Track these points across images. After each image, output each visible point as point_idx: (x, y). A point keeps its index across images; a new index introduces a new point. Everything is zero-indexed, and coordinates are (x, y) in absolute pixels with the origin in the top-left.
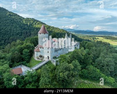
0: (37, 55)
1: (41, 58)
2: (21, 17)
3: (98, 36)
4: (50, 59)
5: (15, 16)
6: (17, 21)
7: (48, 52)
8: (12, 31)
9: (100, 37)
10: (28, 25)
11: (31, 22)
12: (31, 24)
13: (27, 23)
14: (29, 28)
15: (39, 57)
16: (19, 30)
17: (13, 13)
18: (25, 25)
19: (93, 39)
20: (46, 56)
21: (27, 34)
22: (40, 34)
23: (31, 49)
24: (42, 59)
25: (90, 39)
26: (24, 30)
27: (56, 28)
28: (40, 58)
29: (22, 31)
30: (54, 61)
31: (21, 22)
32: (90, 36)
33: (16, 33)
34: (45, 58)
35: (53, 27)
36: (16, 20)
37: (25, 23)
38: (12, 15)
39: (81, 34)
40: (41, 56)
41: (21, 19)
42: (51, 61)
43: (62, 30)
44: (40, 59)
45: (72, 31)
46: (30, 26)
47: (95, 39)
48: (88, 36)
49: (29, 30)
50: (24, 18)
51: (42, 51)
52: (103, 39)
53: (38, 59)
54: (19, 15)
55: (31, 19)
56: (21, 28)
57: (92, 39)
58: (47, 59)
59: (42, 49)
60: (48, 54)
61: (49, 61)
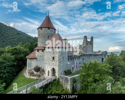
0: (30, 66)
1: (38, 73)
4: (57, 74)
5: (23, 35)
6: (25, 40)
7: (53, 58)
15: (33, 71)
20: (48, 68)
24: (39, 76)
28: (35, 73)
30: (67, 80)
34: (47, 72)
38: (21, 34)
40: (38, 69)
42: (61, 80)
44: (35, 76)
50: (32, 37)
51: (40, 56)
53: (32, 74)
54: (27, 34)
58: (50, 76)
59: (41, 51)
60: (54, 62)
61: (55, 80)
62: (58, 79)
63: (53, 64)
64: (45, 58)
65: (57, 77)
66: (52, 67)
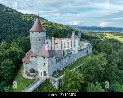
0: (26, 68)
1: (34, 74)
2: (20, 13)
3: (105, 33)
4: (47, 76)
5: (12, 12)
6: (15, 18)
7: (44, 64)
8: (9, 29)
9: (107, 33)
10: (27, 22)
11: (31, 19)
12: (31, 21)
13: (26, 20)
14: (28, 25)
15: (29, 72)
16: (17, 28)
17: (11, 9)
18: (24, 22)
19: (101, 36)
20: (41, 71)
21: (26, 31)
22: (33, 32)
23: (18, 57)
24: (35, 76)
25: (97, 36)
26: (23, 27)
27: (59, 24)
28: (31, 74)
29: (21, 28)
31: (20, 18)
32: (96, 33)
33: (13, 31)
34: (40, 73)
35: (56, 23)
36: (14, 16)
37: (24, 19)
38: (10, 11)
39: (86, 30)
40: (33, 71)
41: (19, 15)
42: (50, 80)
43: (66, 26)
44: (31, 76)
45: (77, 28)
46: (29, 22)
47: (102, 36)
48: (94, 32)
49: (28, 27)
50: (23, 14)
51: (34, 61)
52: (111, 35)
53: (28, 75)
54: (17, 11)
55: (31, 15)
56: (20, 25)
57: (99, 35)
58: (43, 76)
59: (34, 58)
60: (44, 67)
61: (46, 80)
62: (49, 79)
63: (45, 68)
64: (38, 63)
65: (48, 78)
66: (44, 70)
